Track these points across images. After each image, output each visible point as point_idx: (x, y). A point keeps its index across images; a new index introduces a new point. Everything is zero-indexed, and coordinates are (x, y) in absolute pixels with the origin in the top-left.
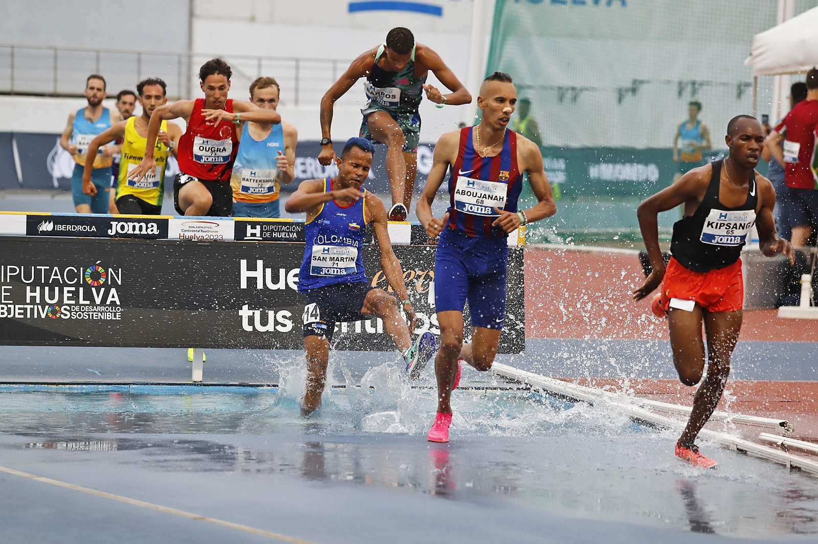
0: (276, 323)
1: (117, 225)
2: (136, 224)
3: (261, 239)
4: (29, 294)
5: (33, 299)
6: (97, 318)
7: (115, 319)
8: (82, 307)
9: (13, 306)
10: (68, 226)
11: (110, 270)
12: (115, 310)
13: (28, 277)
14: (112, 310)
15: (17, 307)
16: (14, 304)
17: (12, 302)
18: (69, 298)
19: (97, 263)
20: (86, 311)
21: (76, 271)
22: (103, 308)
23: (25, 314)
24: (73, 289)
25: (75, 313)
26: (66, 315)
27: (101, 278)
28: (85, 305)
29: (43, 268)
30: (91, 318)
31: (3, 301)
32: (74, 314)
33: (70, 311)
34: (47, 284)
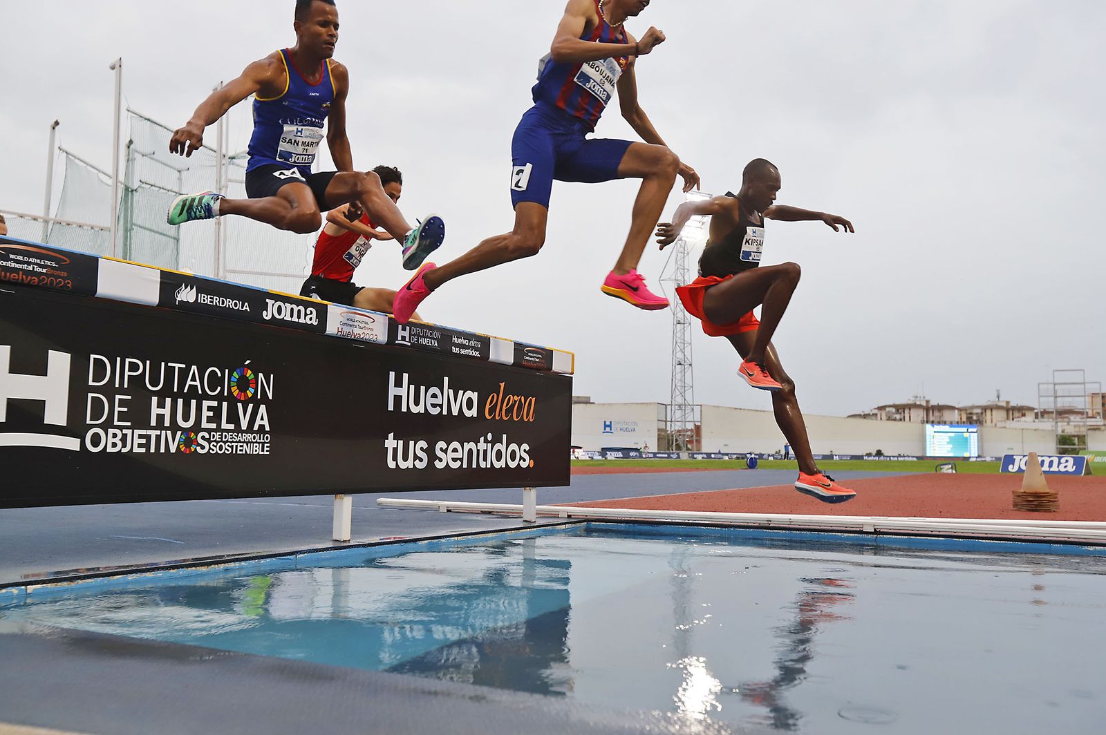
0: (416, 457)
1: (273, 305)
2: (294, 306)
3: (409, 344)
4: (155, 411)
5: (161, 418)
6: (241, 453)
7: (262, 453)
8: (224, 434)
9: (131, 430)
10: (215, 297)
11: (261, 375)
12: (263, 439)
13: (155, 382)
14: (260, 439)
15: (137, 432)
16: (132, 428)
17: (129, 424)
18: (209, 420)
19: (246, 363)
20: (229, 440)
21: (219, 375)
22: (249, 437)
23: (147, 446)
24: (215, 404)
25: (215, 444)
26: (203, 447)
27: (250, 389)
28: (228, 431)
29: (177, 366)
30: (234, 452)
31: (116, 423)
32: (213, 445)
33: (209, 441)
34: (180, 394)
